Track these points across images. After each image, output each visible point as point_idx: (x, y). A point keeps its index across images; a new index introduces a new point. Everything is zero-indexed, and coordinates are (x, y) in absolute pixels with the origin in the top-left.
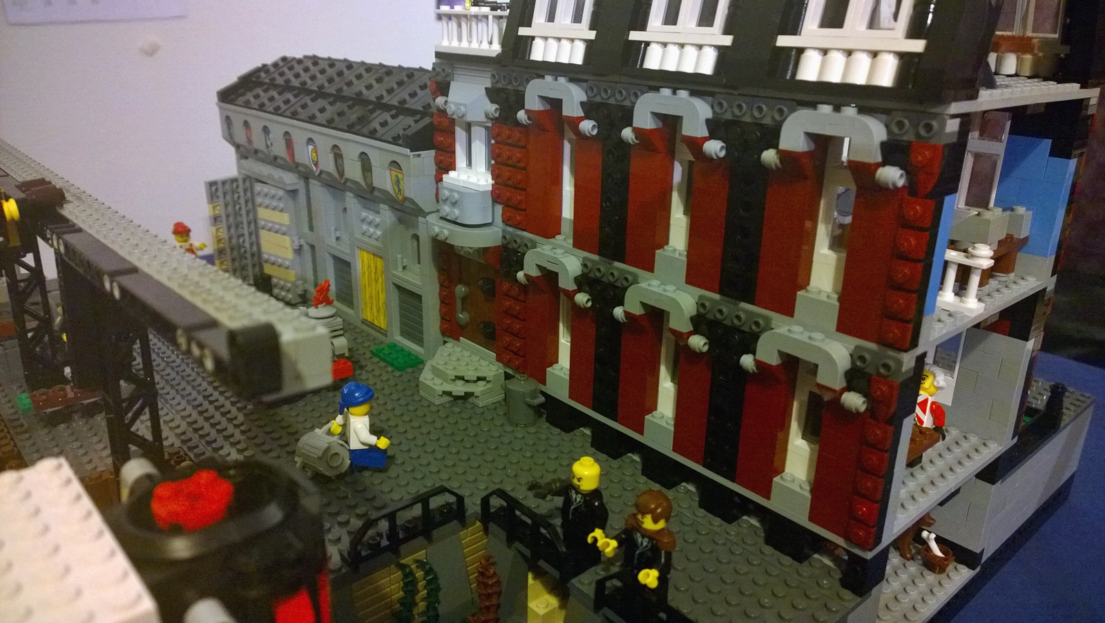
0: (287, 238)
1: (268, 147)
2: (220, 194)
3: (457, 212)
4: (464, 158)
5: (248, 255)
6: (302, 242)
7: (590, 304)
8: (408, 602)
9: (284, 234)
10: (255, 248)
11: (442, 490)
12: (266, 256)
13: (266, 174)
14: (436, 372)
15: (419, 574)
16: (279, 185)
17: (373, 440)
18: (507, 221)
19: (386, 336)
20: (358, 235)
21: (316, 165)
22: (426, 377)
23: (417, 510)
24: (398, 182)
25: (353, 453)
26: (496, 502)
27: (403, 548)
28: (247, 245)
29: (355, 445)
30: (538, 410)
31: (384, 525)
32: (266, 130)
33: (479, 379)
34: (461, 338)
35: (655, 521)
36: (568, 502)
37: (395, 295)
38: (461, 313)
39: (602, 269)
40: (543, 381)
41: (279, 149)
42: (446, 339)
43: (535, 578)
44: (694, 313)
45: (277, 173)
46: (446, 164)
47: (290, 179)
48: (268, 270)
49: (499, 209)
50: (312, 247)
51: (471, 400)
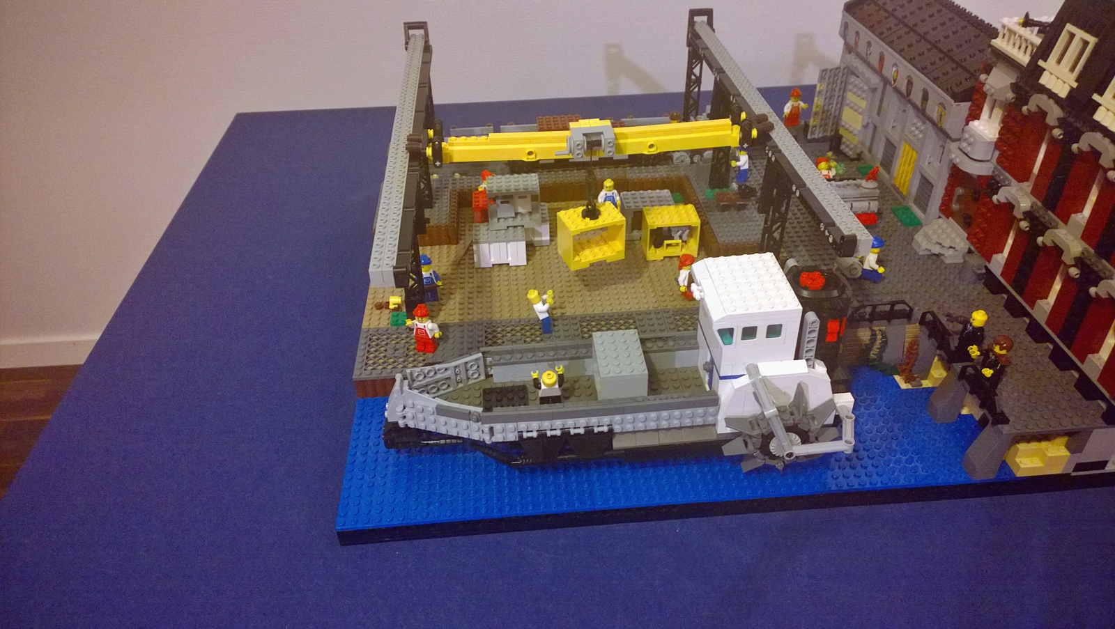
0: (860, 117)
1: (867, 54)
2: (827, 77)
3: (969, 149)
4: (988, 114)
5: (832, 117)
6: (870, 121)
7: (1028, 229)
8: (869, 347)
9: (860, 114)
10: (837, 113)
11: (903, 302)
12: (843, 123)
13: (860, 71)
14: (927, 236)
15: (879, 337)
16: (867, 81)
17: (876, 267)
18: (999, 161)
19: (904, 200)
20: (906, 133)
21: (895, 81)
22: (919, 237)
23: (888, 308)
24: (941, 115)
25: (864, 270)
26: (929, 317)
27: (875, 322)
28: (833, 110)
29: (866, 266)
30: (979, 277)
31: (869, 310)
32: (869, 44)
33: (951, 247)
34: (950, 218)
35: (1001, 349)
36: (965, 328)
37: (918, 177)
38: (955, 204)
39: (1040, 212)
40: (989, 260)
41: (874, 60)
42: (941, 215)
43: (939, 360)
44: (1078, 256)
45: (868, 73)
46: (974, 115)
47: (875, 80)
48: (842, 132)
49: (997, 153)
50: (875, 127)
51: (942, 257)
